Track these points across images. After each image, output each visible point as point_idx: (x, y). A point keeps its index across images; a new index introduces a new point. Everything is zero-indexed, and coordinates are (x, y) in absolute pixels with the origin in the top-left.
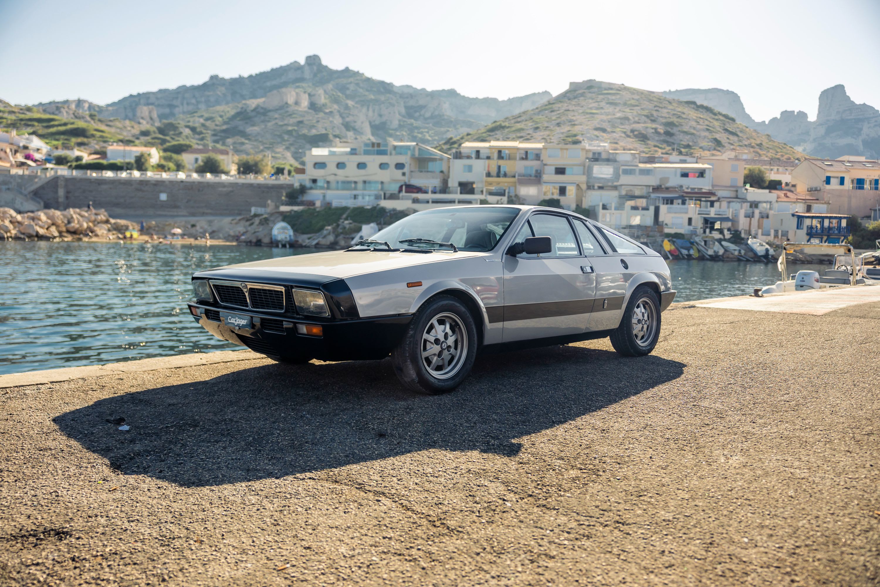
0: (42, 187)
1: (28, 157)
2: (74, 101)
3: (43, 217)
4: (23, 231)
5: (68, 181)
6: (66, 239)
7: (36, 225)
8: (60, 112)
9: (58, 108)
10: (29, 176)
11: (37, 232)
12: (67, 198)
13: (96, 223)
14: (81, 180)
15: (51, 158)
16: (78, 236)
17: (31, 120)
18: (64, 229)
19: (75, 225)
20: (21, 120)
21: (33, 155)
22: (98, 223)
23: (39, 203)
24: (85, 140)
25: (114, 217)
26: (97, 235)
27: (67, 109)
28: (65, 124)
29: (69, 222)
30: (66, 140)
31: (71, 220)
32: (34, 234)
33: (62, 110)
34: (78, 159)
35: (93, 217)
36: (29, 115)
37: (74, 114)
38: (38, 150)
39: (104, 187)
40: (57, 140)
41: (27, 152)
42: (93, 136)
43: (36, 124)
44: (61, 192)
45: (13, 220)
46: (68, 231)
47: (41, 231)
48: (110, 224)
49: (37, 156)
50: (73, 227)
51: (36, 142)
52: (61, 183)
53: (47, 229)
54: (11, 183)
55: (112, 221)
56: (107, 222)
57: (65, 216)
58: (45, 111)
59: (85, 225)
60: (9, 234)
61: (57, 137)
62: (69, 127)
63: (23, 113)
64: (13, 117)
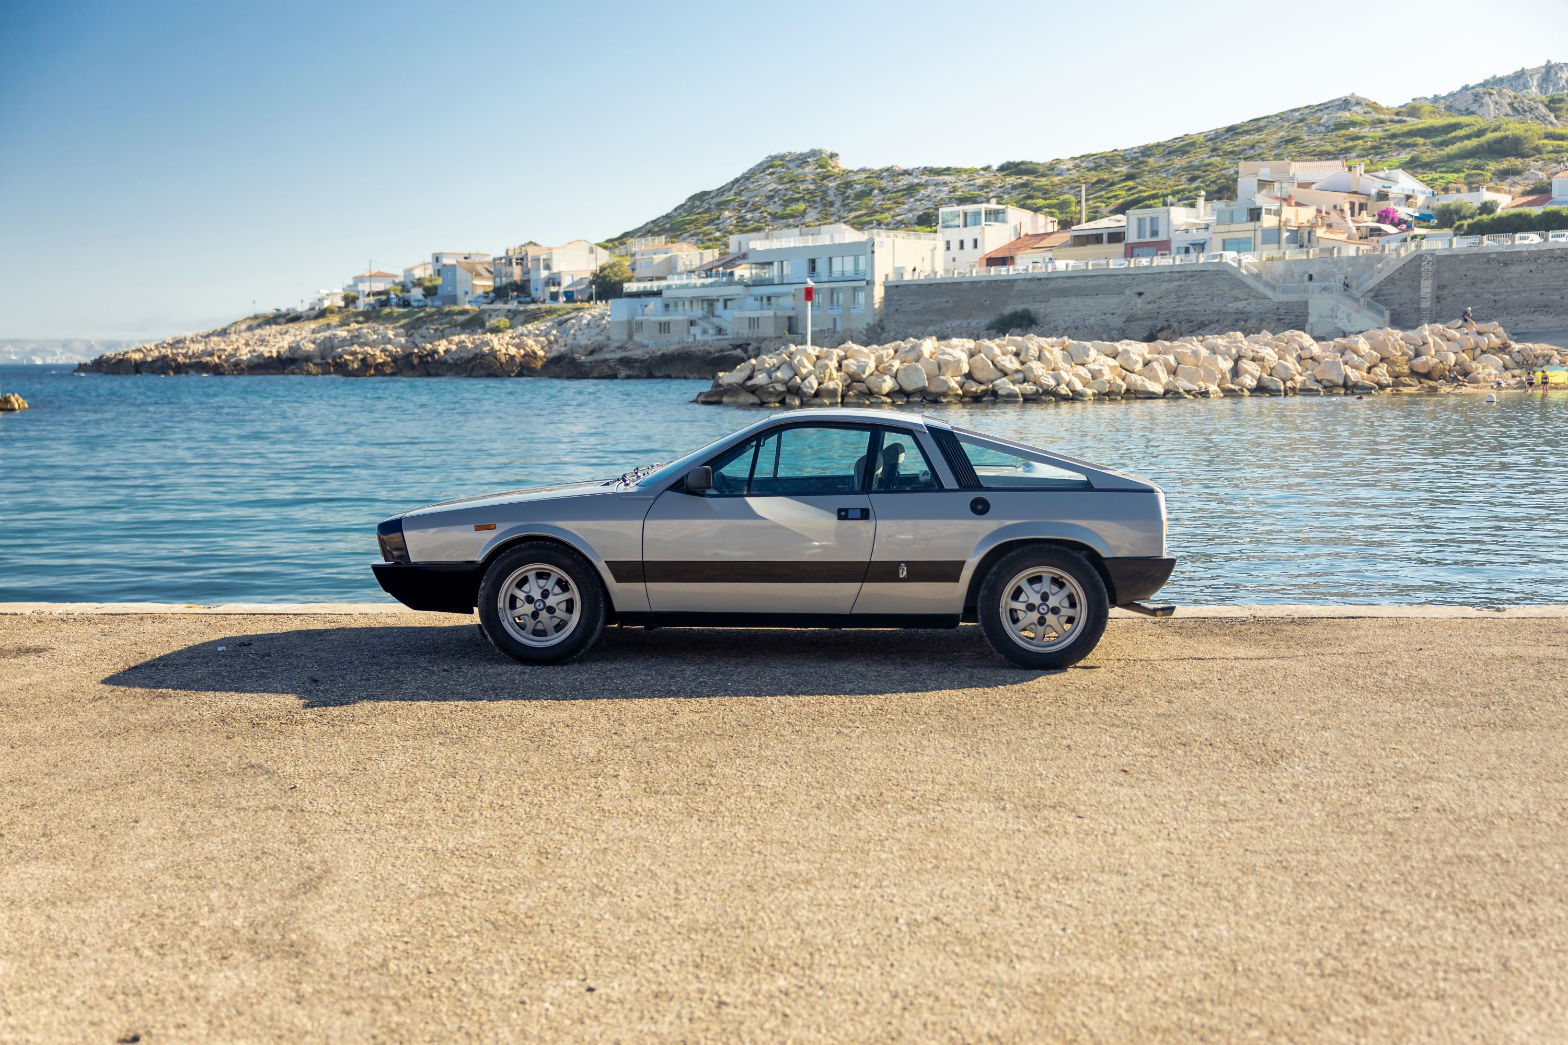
0: (1390, 280)
1: (1385, 217)
2: (1537, 70)
3: (1363, 345)
4: (1319, 378)
5: (1443, 261)
6: (1406, 390)
7: (1346, 363)
8: (1481, 105)
9: (1477, 98)
10: (1368, 258)
11: (1346, 377)
12: (1438, 299)
13: (1478, 352)
14: (1469, 258)
15: (1429, 212)
16: (1432, 383)
17: (1411, 134)
18: (1405, 369)
19: (1429, 360)
20: (1394, 136)
21: (1395, 211)
22: (1483, 352)
23: (1381, 313)
24: (1518, 162)
25: (1520, 336)
26: (1475, 381)
27: (1496, 97)
28: (1480, 133)
29: (1418, 354)
30: (1477, 167)
31: (1422, 349)
32: (1341, 382)
33: (1487, 99)
34: (1487, 208)
35: (1472, 340)
36: (1413, 123)
37: (1511, 104)
38: (1408, 197)
39: (1517, 269)
40: (1457, 171)
41: (1383, 205)
42: (1538, 150)
43: (1420, 140)
44: (1426, 287)
45: (1305, 354)
46: (1414, 373)
47: (1355, 376)
48: (1510, 354)
49: (1403, 212)
50: (1427, 362)
51: (1405, 183)
52: (1426, 267)
53: (1369, 370)
54: (1334, 275)
55: (1516, 346)
56: (1503, 348)
57: (1408, 341)
58: (1449, 108)
59: (1452, 358)
60: (1289, 384)
61: (1458, 164)
62: (1489, 136)
63: (1400, 121)
64: (1379, 132)
